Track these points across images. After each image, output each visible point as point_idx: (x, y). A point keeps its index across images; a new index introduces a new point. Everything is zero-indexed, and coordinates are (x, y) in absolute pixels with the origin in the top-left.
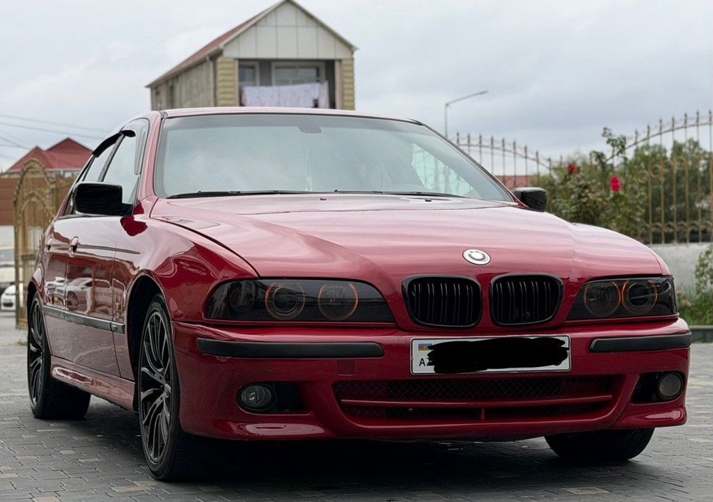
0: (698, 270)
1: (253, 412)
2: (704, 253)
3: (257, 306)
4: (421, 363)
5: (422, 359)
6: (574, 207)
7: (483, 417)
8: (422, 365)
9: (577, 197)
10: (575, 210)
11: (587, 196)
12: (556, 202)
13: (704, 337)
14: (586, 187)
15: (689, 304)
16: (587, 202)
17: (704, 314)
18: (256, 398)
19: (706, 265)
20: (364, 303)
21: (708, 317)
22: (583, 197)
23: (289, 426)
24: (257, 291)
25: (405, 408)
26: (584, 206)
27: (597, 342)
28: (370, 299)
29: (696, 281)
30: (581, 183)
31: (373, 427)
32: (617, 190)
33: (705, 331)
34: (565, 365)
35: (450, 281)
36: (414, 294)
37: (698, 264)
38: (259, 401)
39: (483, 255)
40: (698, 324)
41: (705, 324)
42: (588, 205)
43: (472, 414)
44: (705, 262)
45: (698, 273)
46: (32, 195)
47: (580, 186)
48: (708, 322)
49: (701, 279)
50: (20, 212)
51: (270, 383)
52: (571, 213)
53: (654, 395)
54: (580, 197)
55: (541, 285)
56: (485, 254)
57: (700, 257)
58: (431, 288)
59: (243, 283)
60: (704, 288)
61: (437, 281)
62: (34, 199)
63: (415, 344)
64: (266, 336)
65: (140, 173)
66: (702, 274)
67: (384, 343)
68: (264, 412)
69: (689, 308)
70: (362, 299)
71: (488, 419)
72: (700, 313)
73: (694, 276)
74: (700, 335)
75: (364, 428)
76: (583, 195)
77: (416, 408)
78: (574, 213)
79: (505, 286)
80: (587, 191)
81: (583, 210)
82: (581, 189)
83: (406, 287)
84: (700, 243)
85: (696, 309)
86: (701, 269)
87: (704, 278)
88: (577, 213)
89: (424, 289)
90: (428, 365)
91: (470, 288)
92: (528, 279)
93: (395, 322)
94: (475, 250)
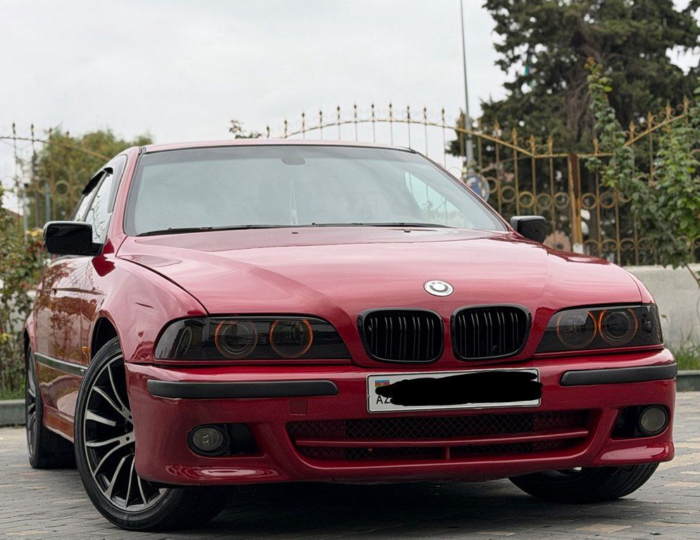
1: (206, 456)
4: (378, 401)
5: (379, 397)
7: (448, 457)
8: (380, 402)
18: (210, 441)
25: (365, 448)
27: (570, 375)
35: (409, 314)
36: (370, 329)
38: (213, 444)
39: (445, 286)
43: (436, 453)
51: (222, 425)
53: (636, 430)
55: (508, 317)
56: (447, 285)
61: (395, 314)
63: (372, 381)
65: (113, 211)
67: (337, 379)
68: (217, 457)
71: (453, 459)
77: (375, 449)
79: (468, 319)
83: (362, 321)
89: (381, 323)
90: (386, 402)
91: (430, 322)
92: (494, 310)
93: (351, 358)
94: (437, 282)
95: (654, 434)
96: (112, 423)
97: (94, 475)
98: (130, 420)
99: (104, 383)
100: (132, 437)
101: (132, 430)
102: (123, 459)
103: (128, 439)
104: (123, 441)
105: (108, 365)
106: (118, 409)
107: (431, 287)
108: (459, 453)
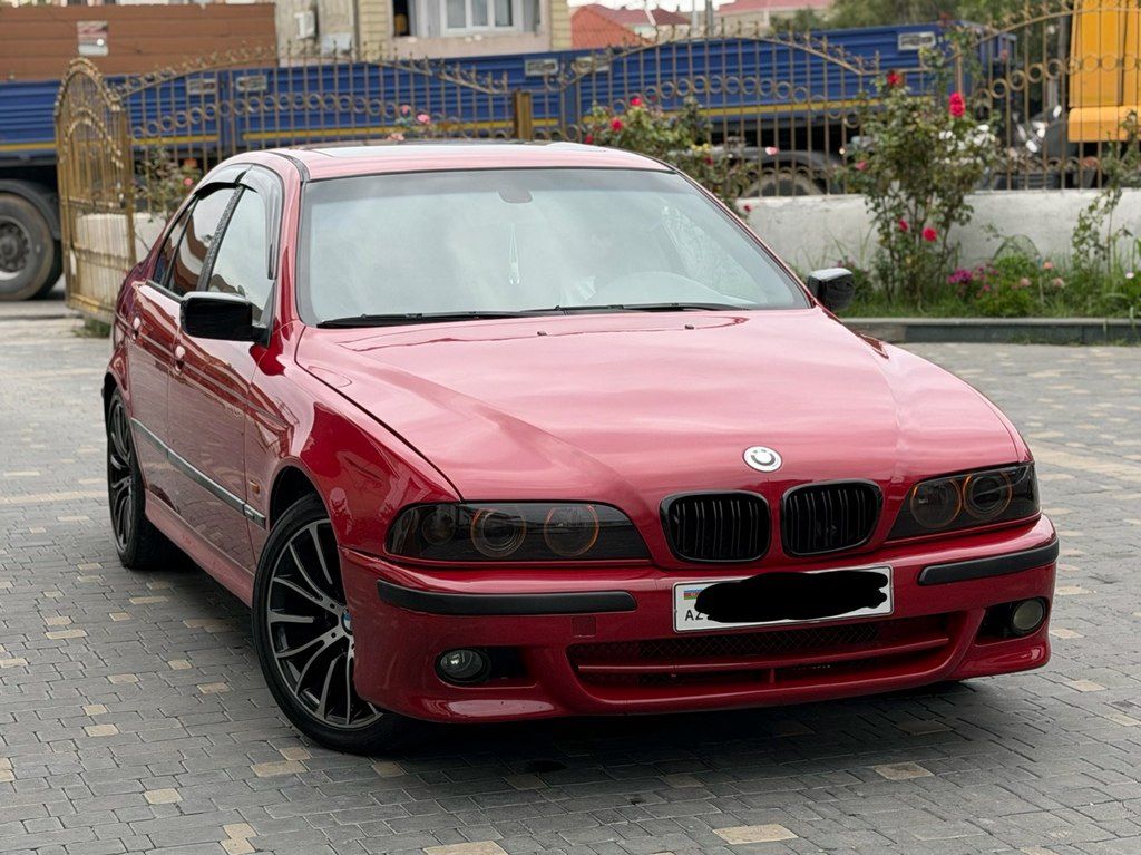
0: (1076, 235)
1: (459, 685)
2: (1086, 208)
3: (460, 534)
4: (688, 616)
5: (689, 611)
6: (895, 138)
7: (772, 681)
8: (689, 619)
9: (900, 122)
10: (897, 143)
11: (914, 122)
12: (869, 126)
13: (1083, 337)
14: (914, 108)
15: (1063, 284)
16: (916, 130)
17: (1085, 299)
18: (461, 661)
19: (1089, 227)
20: (607, 529)
21: (1090, 305)
22: (910, 124)
23: (507, 702)
24: (458, 515)
25: (667, 674)
26: (910, 137)
27: (929, 571)
28: (610, 522)
29: (1073, 251)
30: (906, 104)
31: (621, 702)
32: (960, 116)
33: (1084, 327)
34: (885, 608)
35: (725, 498)
36: (676, 520)
37: (1077, 225)
38: (465, 663)
39: (772, 456)
40: (1074, 316)
41: (1085, 316)
42: (916, 135)
43: (757, 677)
44: (1088, 222)
45: (1076, 239)
46: (84, 114)
47: (906, 107)
48: (1089, 312)
49: (1081, 247)
50: (66, 135)
51: (482, 648)
52: (890, 147)
53: (1006, 631)
54: (905, 123)
55: (851, 496)
56: (774, 454)
57: (1080, 215)
58: (700, 510)
59: (439, 507)
60: (1084, 261)
61: (708, 499)
62: (87, 121)
63: (680, 591)
64: (472, 583)
65: (276, 277)
66: (1082, 240)
67: (635, 589)
68: (472, 685)
69: (1063, 291)
70: (603, 523)
71: (779, 683)
72: (1078, 297)
73: (1071, 244)
74: (1076, 333)
75: (610, 704)
76: (910, 120)
77: (682, 675)
78: (895, 147)
79: (802, 500)
80: (915, 114)
81: (911, 142)
82: (906, 112)
83: (666, 510)
84: (1081, 190)
85: (1072, 290)
86: (1081, 232)
87: (1085, 247)
88: (901, 146)
89: (691, 510)
90: (697, 618)
91: (753, 507)
92: (834, 488)
93: (650, 557)
94: (761, 448)
95: (1028, 632)
96: (310, 620)
97: (295, 694)
98: (332, 610)
99: (288, 569)
100: (340, 632)
101: (336, 624)
102: (333, 663)
103: (334, 635)
104: (328, 639)
105: (289, 543)
106: (313, 599)
107: (753, 457)
108: (786, 676)
